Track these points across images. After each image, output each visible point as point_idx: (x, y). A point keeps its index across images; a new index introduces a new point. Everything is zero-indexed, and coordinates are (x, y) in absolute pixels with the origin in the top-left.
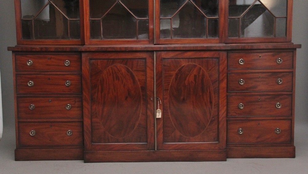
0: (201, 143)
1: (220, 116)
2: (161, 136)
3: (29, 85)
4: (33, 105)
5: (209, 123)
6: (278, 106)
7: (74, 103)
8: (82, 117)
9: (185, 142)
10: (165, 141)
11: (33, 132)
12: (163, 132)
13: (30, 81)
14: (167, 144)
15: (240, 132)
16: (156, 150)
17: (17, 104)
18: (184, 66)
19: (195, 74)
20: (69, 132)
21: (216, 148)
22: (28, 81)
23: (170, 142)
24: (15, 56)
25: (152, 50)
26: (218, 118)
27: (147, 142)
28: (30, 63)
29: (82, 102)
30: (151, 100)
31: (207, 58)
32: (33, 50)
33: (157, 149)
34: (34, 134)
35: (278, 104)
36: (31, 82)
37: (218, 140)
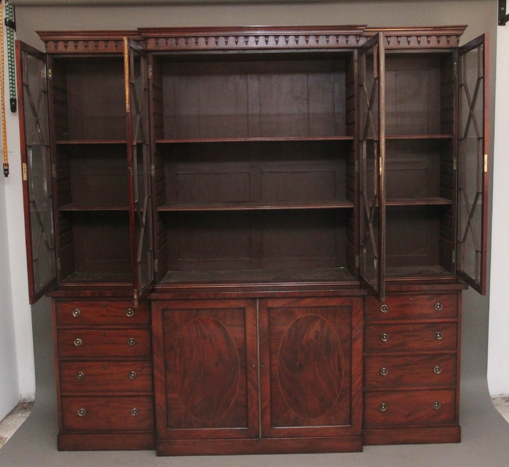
0: (326, 426)
1: (353, 389)
2: (268, 417)
3: (76, 345)
4: (81, 374)
5: (337, 399)
6: (436, 370)
7: (140, 369)
8: (153, 390)
9: (303, 426)
10: (273, 424)
11: (82, 410)
12: (272, 413)
13: (78, 339)
14: (276, 429)
15: (383, 409)
16: (260, 437)
17: (60, 371)
18: (300, 318)
19: (317, 329)
20: (134, 411)
21: (348, 434)
22: (75, 339)
23: (281, 426)
24: (56, 304)
25: (253, 297)
26: (351, 390)
27: (247, 426)
28: (76, 313)
29: (152, 367)
30: (253, 368)
31: (334, 306)
32: (80, 295)
33: (262, 437)
34: (84, 414)
35: (437, 368)
36: (79, 341)
37: (350, 422)
